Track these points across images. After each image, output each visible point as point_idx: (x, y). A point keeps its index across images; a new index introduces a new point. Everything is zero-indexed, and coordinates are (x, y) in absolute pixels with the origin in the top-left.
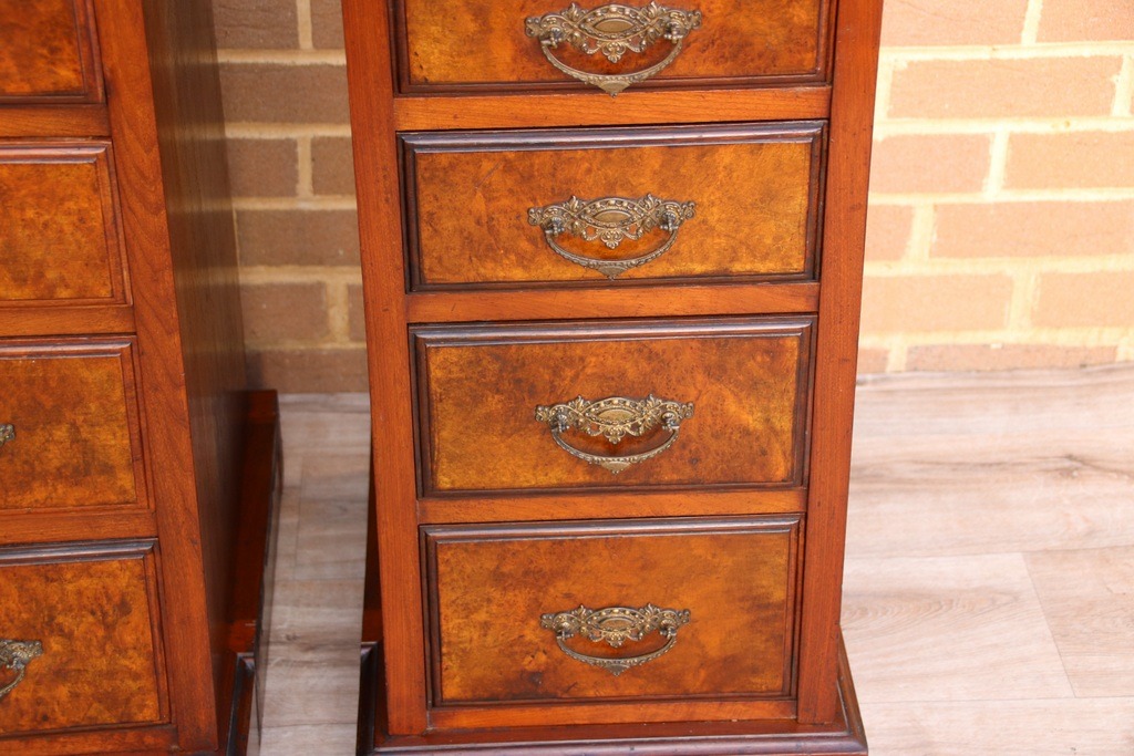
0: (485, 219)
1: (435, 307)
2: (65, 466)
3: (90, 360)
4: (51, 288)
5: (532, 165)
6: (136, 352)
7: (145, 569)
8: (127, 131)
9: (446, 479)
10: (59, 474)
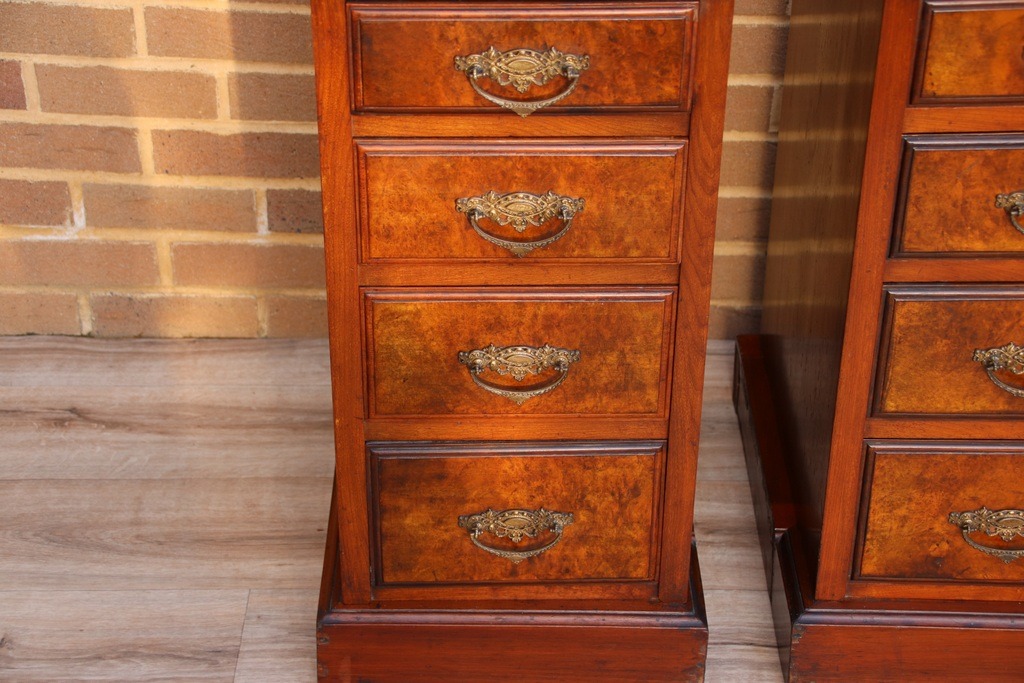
0: (960, 202)
1: (906, 270)
2: (611, 383)
3: (643, 304)
4: (627, 249)
5: (1007, 161)
6: (677, 298)
7: (654, 463)
8: (701, 132)
9: (892, 404)
10: (606, 390)
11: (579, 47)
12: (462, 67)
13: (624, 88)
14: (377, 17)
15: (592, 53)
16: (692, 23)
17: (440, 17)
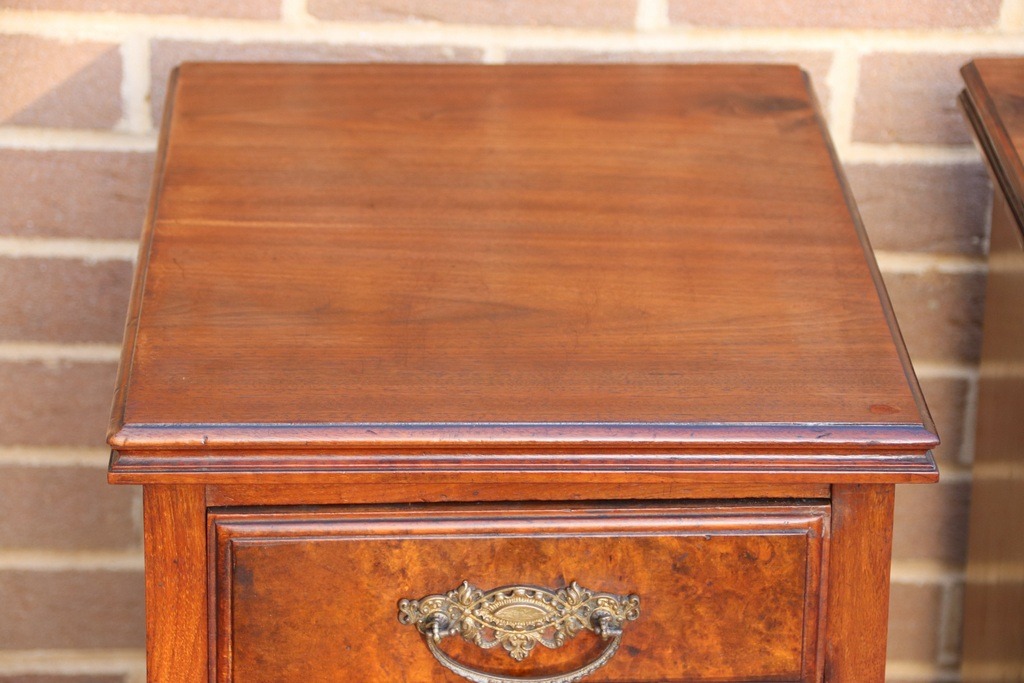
11: (621, 583)
12: (412, 619)
13: (701, 651)
14: (263, 535)
15: (643, 591)
16: (821, 541)
17: (374, 534)
